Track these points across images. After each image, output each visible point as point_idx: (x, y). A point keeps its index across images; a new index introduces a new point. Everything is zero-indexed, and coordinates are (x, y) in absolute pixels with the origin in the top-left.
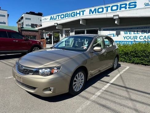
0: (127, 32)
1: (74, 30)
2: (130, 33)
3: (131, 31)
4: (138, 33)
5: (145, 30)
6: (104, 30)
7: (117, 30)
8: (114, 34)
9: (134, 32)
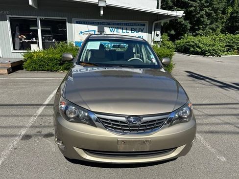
0: (114, 29)
1: (8, 16)
2: (118, 31)
3: (119, 28)
4: (127, 31)
5: (135, 27)
6: (77, 23)
7: (98, 24)
8: (95, 31)
9: (122, 29)
